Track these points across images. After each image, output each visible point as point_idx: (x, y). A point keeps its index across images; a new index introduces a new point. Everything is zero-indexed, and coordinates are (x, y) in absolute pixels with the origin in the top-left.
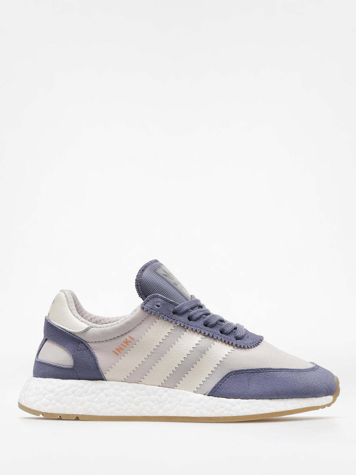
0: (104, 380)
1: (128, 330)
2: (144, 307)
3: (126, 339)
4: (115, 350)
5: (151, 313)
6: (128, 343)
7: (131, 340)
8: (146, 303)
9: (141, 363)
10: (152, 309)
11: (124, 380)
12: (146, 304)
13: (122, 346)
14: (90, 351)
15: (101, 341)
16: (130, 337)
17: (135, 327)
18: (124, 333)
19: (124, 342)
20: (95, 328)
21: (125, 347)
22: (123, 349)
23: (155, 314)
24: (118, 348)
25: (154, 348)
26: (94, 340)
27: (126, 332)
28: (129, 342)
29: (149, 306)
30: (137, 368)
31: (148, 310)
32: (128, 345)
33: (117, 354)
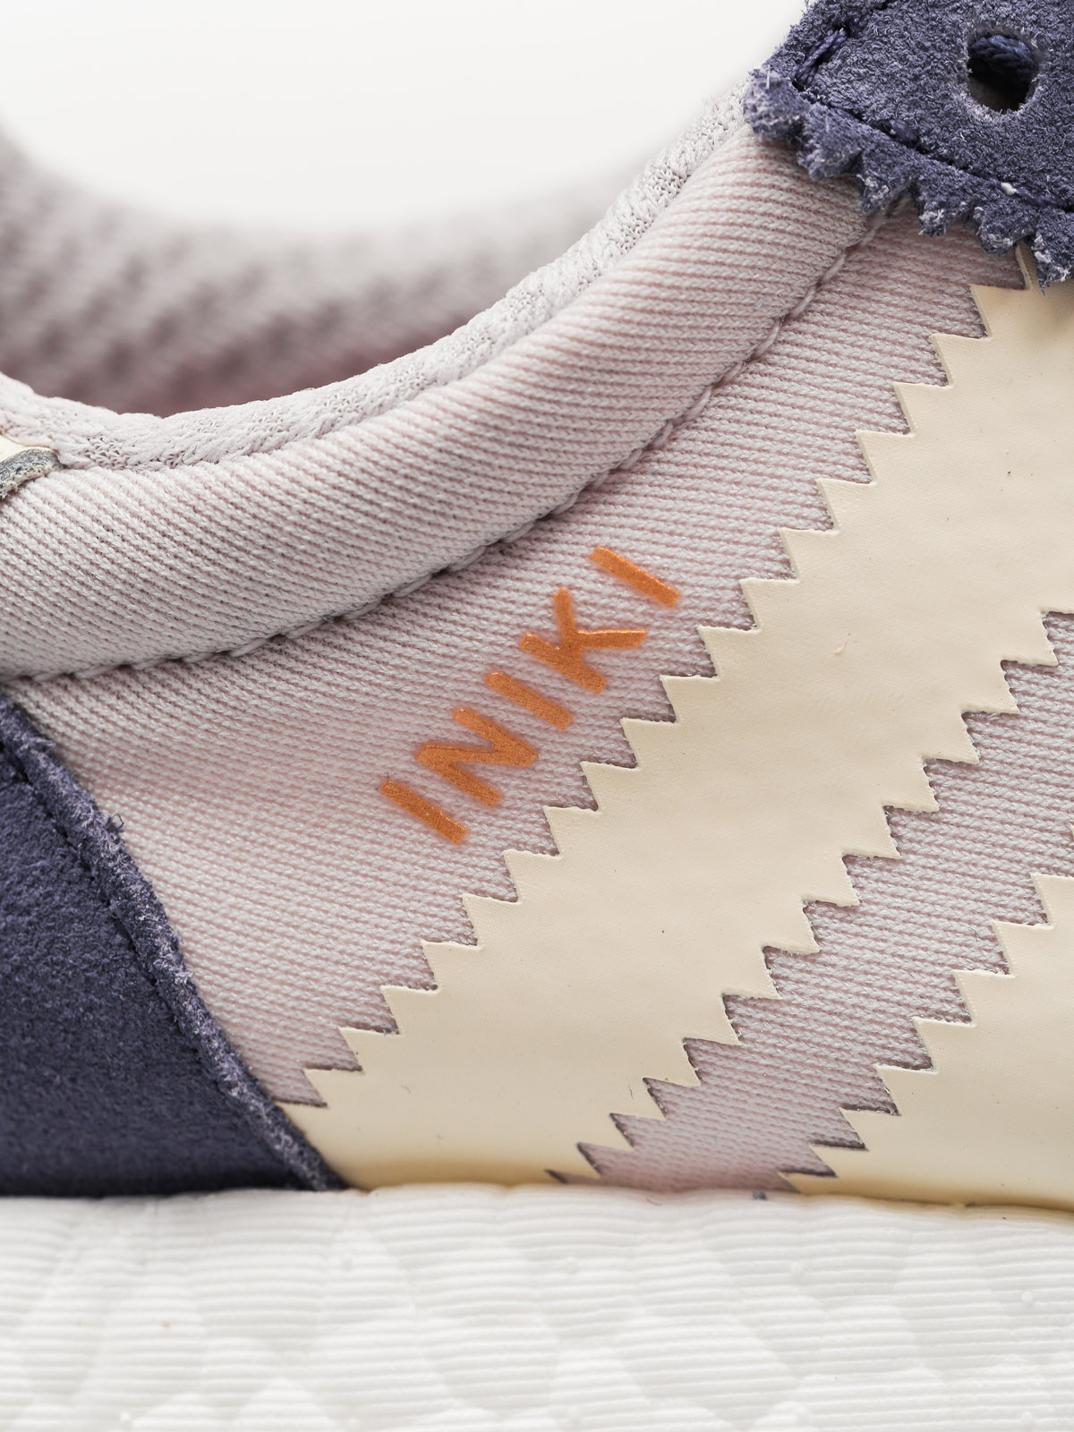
0: (301, 1184)
1: (585, 475)
2: (798, 128)
3: (562, 604)
4: (402, 766)
5: (910, 197)
6: (602, 659)
7: (620, 605)
8: (825, 57)
9: (797, 936)
10: (915, 144)
11: (579, 1164)
12: (823, 78)
13: (507, 713)
14: (50, 805)
15: (204, 645)
16: (611, 565)
17: (681, 422)
18: (530, 515)
19: (533, 645)
20: (97, 475)
21: (558, 715)
22: (520, 753)
23: (967, 218)
24: (455, 732)
25: (979, 703)
26: (89, 650)
27: (556, 495)
28: (601, 642)
29: (876, 100)
30: (750, 1002)
31: (855, 164)
32: (594, 680)
33: (447, 829)
